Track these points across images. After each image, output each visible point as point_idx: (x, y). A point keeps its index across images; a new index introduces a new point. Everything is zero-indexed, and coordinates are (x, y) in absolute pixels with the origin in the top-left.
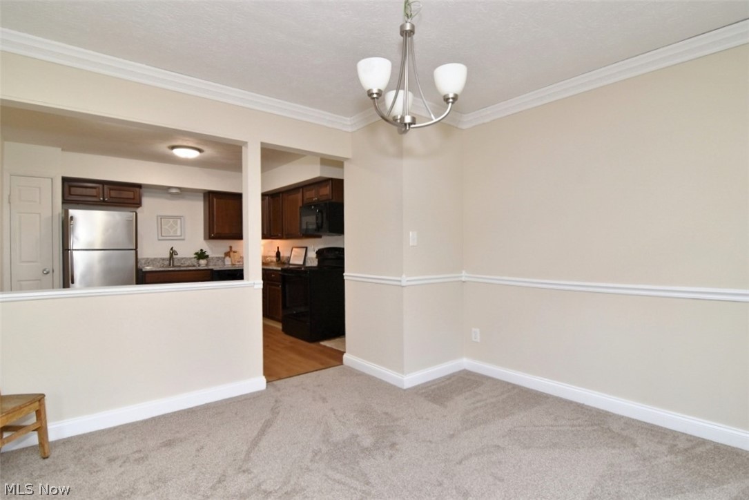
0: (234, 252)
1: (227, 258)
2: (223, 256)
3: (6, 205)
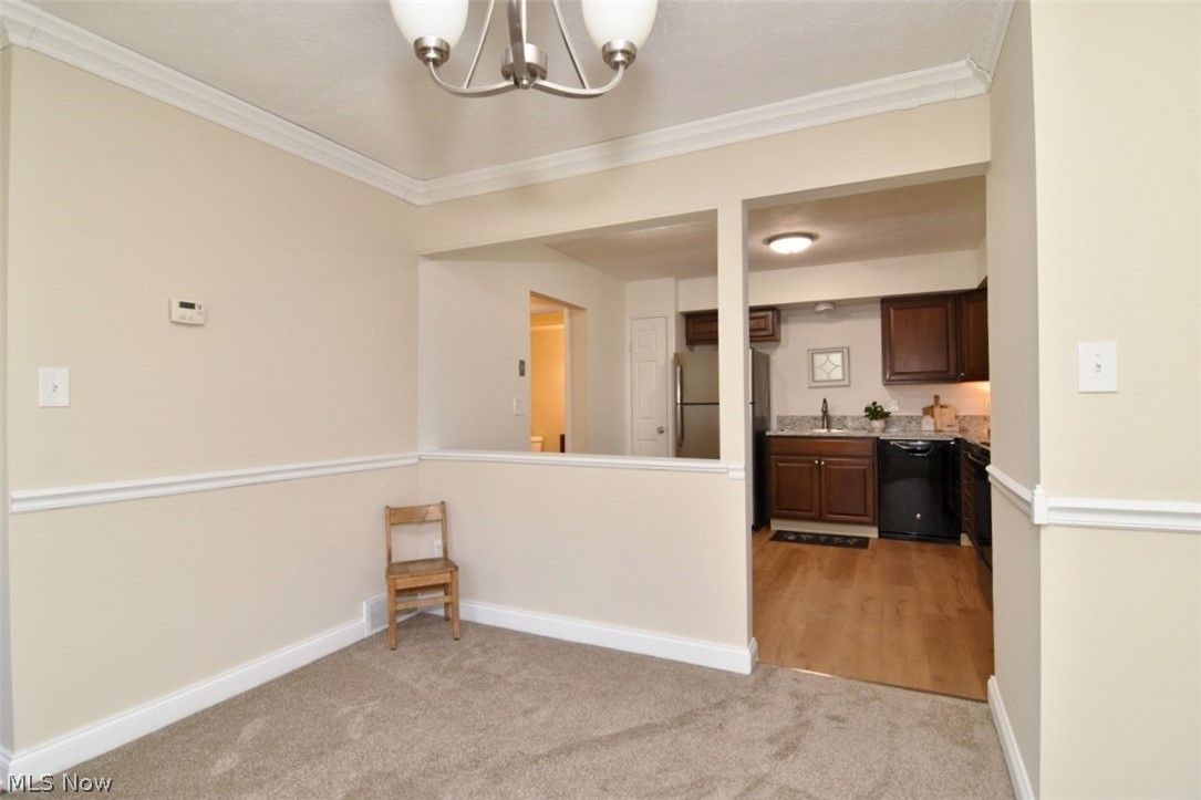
0: (942, 407)
1: (928, 419)
2: (920, 414)
3: (628, 354)
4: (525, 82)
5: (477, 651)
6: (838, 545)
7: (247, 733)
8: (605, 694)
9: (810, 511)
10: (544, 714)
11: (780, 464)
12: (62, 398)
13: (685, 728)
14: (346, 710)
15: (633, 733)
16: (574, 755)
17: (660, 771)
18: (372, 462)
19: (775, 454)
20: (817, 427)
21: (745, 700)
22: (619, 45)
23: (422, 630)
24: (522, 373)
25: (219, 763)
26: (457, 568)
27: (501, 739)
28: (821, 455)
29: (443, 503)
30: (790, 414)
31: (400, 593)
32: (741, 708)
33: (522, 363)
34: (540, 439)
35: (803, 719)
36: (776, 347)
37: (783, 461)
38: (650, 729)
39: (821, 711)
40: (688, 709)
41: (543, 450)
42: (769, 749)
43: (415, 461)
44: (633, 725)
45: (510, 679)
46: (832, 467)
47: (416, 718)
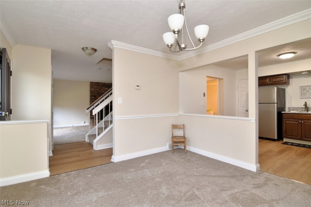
3: (237, 90)
4: (183, 50)
5: (189, 156)
6: (306, 147)
7: (146, 161)
8: (215, 169)
9: (298, 136)
10: (201, 169)
11: (287, 122)
12: (121, 102)
13: (232, 178)
14: (163, 161)
15: (219, 176)
16: (205, 177)
17: (223, 184)
18: (169, 115)
19: (285, 119)
20: (303, 111)
21: (251, 176)
22: (201, 38)
23: (179, 151)
24: (204, 96)
25: (142, 164)
26: (186, 138)
27: (190, 171)
28: (302, 120)
29: (184, 124)
30: (293, 107)
31: (174, 142)
32: (249, 177)
33: (204, 94)
34: (213, 112)
35: (266, 183)
36: (288, 86)
37: (287, 121)
38: (224, 176)
39: (273, 182)
40: (235, 175)
41: (214, 115)
42: (252, 186)
43: (178, 115)
44: (220, 175)
45: (195, 162)
46: (306, 123)
47: (175, 165)
